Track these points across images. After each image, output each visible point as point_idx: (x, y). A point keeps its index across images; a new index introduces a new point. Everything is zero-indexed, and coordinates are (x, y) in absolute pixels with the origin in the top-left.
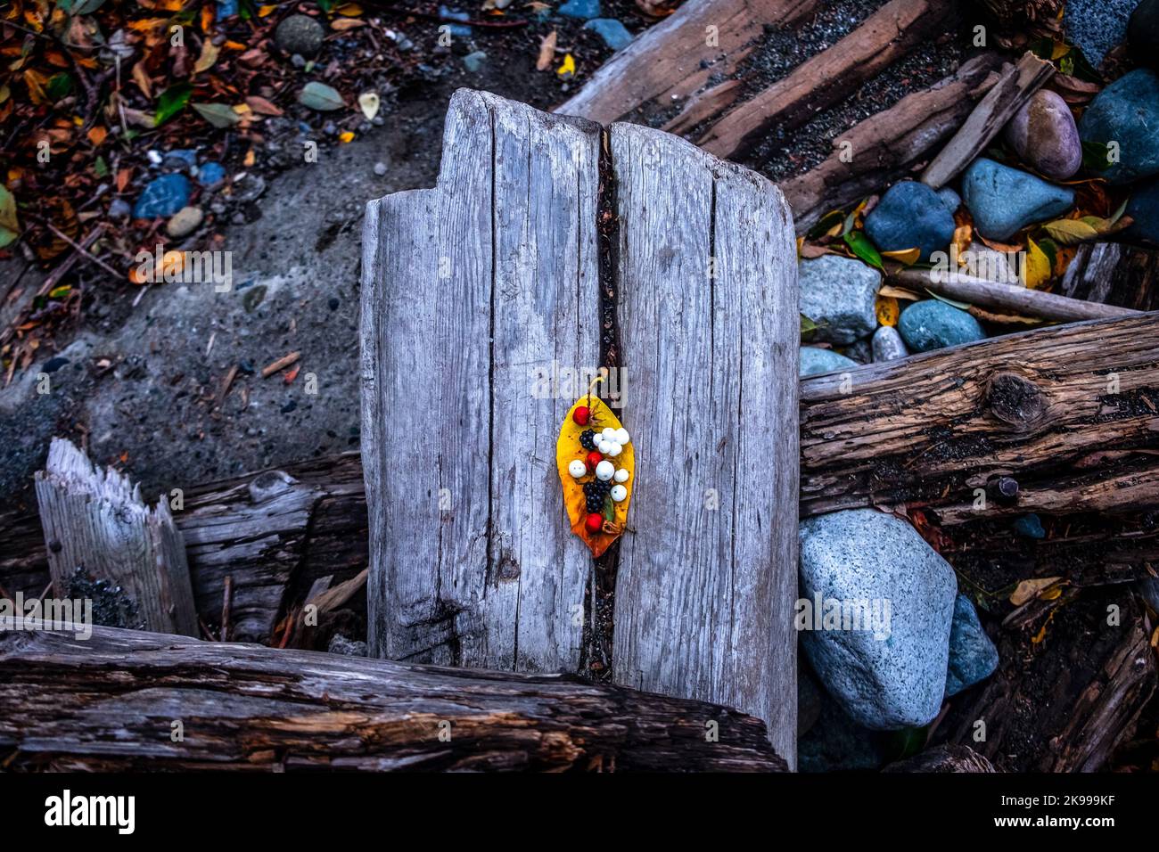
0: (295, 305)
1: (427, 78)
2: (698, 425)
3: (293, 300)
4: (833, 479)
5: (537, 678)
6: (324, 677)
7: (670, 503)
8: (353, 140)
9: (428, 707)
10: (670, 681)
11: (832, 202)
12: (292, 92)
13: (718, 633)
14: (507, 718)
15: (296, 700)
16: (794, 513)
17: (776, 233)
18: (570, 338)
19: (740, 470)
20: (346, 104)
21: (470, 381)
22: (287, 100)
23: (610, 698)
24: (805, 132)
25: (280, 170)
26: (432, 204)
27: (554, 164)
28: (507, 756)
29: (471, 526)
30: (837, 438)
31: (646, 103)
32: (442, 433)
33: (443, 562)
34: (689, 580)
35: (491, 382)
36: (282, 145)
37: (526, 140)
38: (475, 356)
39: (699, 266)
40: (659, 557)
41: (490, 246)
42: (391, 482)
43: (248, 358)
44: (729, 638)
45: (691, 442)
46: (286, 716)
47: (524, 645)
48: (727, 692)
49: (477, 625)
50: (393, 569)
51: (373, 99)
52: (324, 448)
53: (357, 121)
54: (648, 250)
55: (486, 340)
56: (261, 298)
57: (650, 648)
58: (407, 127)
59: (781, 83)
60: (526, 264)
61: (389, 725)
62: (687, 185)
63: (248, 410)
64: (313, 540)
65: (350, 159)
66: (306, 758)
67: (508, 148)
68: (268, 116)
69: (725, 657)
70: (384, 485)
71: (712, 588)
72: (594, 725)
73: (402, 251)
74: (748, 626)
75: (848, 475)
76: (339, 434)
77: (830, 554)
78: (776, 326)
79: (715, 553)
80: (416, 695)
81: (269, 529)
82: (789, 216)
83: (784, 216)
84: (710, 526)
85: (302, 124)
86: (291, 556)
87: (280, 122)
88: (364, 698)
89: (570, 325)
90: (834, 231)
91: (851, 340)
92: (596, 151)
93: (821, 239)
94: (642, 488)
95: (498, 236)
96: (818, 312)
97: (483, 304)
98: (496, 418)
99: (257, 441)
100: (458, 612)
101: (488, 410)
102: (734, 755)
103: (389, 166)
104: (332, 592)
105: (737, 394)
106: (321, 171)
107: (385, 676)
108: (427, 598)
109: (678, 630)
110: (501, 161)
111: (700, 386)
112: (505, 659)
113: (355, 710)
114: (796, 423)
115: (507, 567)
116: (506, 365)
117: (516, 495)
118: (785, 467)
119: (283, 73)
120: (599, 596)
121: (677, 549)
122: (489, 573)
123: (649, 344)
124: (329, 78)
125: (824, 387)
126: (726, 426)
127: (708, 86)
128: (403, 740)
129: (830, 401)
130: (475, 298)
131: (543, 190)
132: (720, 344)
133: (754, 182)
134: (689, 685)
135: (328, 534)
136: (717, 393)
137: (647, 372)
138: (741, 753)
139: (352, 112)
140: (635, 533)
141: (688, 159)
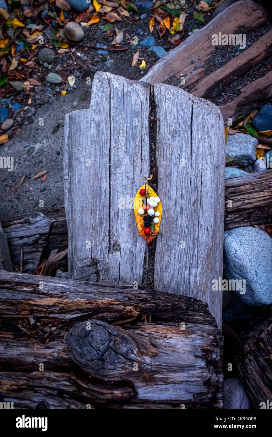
0: (45, 153)
1: (92, 70)
2: (185, 196)
3: (44, 152)
4: (237, 215)
5: (124, 287)
6: (48, 285)
7: (175, 224)
8: (66, 94)
9: (84, 296)
10: (175, 288)
11: (240, 113)
12: (44, 77)
13: (192, 271)
14: (112, 301)
15: (38, 294)
16: (222, 228)
17: (216, 124)
18: (139, 164)
19: (201, 212)
20: (63, 81)
21: (102, 180)
22: (42, 80)
23: (150, 294)
24: (230, 87)
25: (40, 105)
26: (88, 115)
27: (133, 99)
28: (111, 314)
29: (103, 232)
30: (239, 200)
31: (171, 77)
32: (92, 198)
33: (93, 245)
34: (182, 252)
35: (110, 180)
36: (41, 96)
37: (123, 90)
38: (104, 170)
39: (186, 137)
40: (171, 244)
41: (109, 130)
42: (75, 216)
43: (29, 173)
44: (196, 273)
45: (183, 202)
46: (34, 299)
47: (122, 274)
48: (195, 292)
49: (105, 267)
50: (76, 247)
51: (73, 78)
52: (55, 204)
53: (67, 87)
54: (167, 131)
55: (108, 165)
56: (33, 151)
57: (167, 276)
58: (85, 89)
59: (221, 68)
60: (122, 136)
61: (69, 303)
62: (182, 106)
63: (29, 191)
64: (51, 237)
65: (65, 101)
66: (41, 313)
67: (116, 93)
68: (36, 86)
69: (195, 280)
70: (72, 217)
71: (190, 255)
72: (143, 304)
73: (77, 132)
74: (203, 269)
75: (243, 214)
76: (61, 200)
77: (236, 243)
78: (216, 159)
79: (191, 242)
80: (80, 292)
81: (36, 233)
82: (222, 118)
83: (220, 118)
84: (189, 233)
85: (48, 88)
86: (44, 242)
87: (40, 88)
88: (62, 293)
89: (139, 159)
90: (241, 124)
91: (246, 164)
92: (148, 94)
93: (236, 127)
94: (165, 218)
95: (112, 126)
96: (234, 154)
97: (107, 152)
98: (112, 193)
99: (32, 202)
100: (98, 263)
101: (109, 190)
102: (195, 315)
103: (78, 103)
104: (58, 255)
105: (200, 184)
106: (54, 105)
107: (69, 285)
108: (88, 258)
109: (177, 270)
110: (113, 98)
111: (186, 181)
112: (115, 279)
113: (58, 297)
114: (223, 195)
115: (116, 246)
116: (115, 174)
117: (119, 221)
118: (218, 211)
119: (41, 70)
120: (149, 257)
121: (177, 241)
122: (110, 249)
123: (168, 166)
124: (57, 71)
125: (235, 182)
126: (196, 196)
127: (194, 70)
128: (75, 308)
129: (237, 187)
130: (104, 149)
131: (129, 109)
132: (194, 165)
133: (208, 105)
134: (181, 289)
135: (56, 234)
136: (192, 184)
137: (167, 176)
138: (197, 315)
139: (65, 83)
140: (162, 235)
141: (183, 96)
